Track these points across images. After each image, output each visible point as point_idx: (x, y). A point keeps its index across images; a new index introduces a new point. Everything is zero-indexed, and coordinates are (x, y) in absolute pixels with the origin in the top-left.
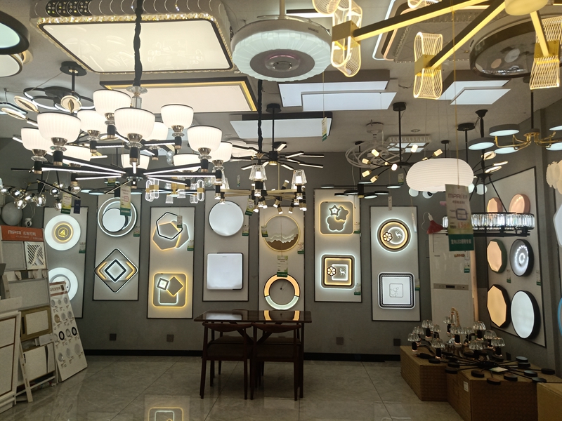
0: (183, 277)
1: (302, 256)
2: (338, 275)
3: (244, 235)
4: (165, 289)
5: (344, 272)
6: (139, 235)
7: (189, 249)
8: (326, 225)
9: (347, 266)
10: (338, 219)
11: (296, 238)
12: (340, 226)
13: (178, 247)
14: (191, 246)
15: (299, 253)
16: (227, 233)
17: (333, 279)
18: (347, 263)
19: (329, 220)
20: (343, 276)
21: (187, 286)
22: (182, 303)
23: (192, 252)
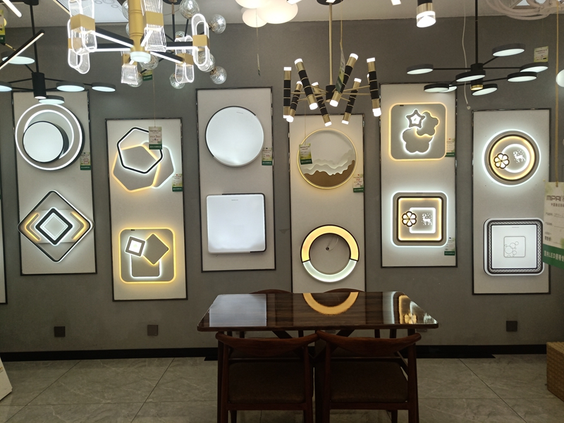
0: (168, 234)
1: (360, 196)
2: (419, 224)
3: (264, 163)
4: (139, 254)
5: (428, 220)
6: (91, 168)
7: (175, 189)
8: (400, 144)
9: (433, 210)
10: (420, 133)
11: (351, 168)
12: (422, 146)
13: (158, 185)
14: (179, 183)
15: (356, 190)
16: (237, 161)
17: (411, 230)
18: (433, 205)
19: (406, 136)
20: (428, 226)
21: (176, 248)
22: (168, 275)
23: (181, 194)
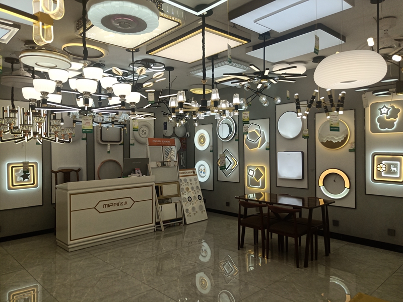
0: (263, 168)
1: (353, 154)
2: (389, 171)
3: (303, 137)
4: (252, 176)
5: (395, 169)
6: (238, 140)
7: (267, 149)
8: (376, 125)
9: (398, 163)
10: (388, 118)
11: (346, 138)
12: (391, 125)
13: (259, 147)
14: (268, 147)
15: (350, 151)
16: (291, 137)
18: (399, 160)
19: (379, 120)
20: (395, 173)
21: (266, 174)
22: (263, 187)
23: (269, 151)
